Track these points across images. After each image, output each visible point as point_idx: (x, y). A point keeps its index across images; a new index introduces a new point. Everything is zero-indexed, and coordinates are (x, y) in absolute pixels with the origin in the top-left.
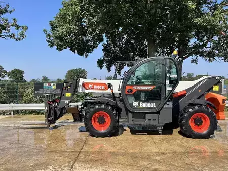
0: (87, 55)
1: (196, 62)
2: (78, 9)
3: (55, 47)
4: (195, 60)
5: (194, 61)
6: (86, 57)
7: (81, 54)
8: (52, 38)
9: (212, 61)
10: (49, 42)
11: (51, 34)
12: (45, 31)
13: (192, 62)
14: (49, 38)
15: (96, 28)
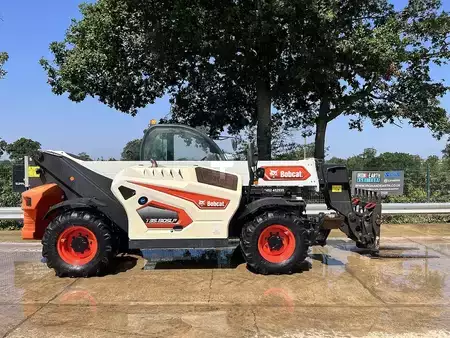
0: (136, 111)
1: (359, 127)
2: (107, 19)
3: (67, 94)
4: (358, 122)
5: (355, 125)
6: (133, 115)
7: (125, 109)
8: (58, 77)
9: (382, 126)
10: (53, 84)
11: (57, 68)
12: (43, 62)
13: (352, 126)
14: (53, 77)
15: (143, 58)
